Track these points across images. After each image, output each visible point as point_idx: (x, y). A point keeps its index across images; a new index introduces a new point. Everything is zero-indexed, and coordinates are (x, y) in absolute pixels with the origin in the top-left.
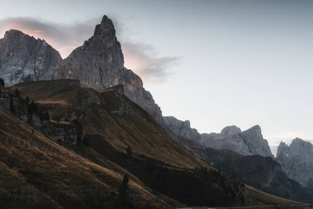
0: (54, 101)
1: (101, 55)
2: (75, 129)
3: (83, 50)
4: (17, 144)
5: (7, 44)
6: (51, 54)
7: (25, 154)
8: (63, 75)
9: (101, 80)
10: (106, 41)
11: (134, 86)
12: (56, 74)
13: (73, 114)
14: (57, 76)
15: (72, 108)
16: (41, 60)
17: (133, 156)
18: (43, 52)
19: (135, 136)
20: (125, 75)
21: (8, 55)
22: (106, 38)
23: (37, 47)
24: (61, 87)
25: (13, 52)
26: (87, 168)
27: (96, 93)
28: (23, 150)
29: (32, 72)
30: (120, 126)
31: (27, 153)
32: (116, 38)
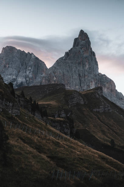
0: (46, 102)
1: (79, 63)
2: (68, 124)
3: (64, 60)
4: (38, 134)
5: (4, 58)
6: (39, 64)
7: (46, 142)
8: (49, 81)
9: (80, 84)
10: (83, 52)
11: (108, 88)
12: (43, 80)
13: (62, 112)
14: (44, 82)
15: (61, 107)
16: (30, 70)
17: (116, 147)
18: (32, 63)
19: (115, 131)
20: (100, 79)
21: (5, 67)
22: (83, 49)
23: (27, 59)
24: (50, 90)
25: (9, 64)
26: (97, 155)
27: (80, 94)
28: (44, 139)
29: (24, 80)
30: (102, 122)
31: (48, 141)
32: (91, 49)
